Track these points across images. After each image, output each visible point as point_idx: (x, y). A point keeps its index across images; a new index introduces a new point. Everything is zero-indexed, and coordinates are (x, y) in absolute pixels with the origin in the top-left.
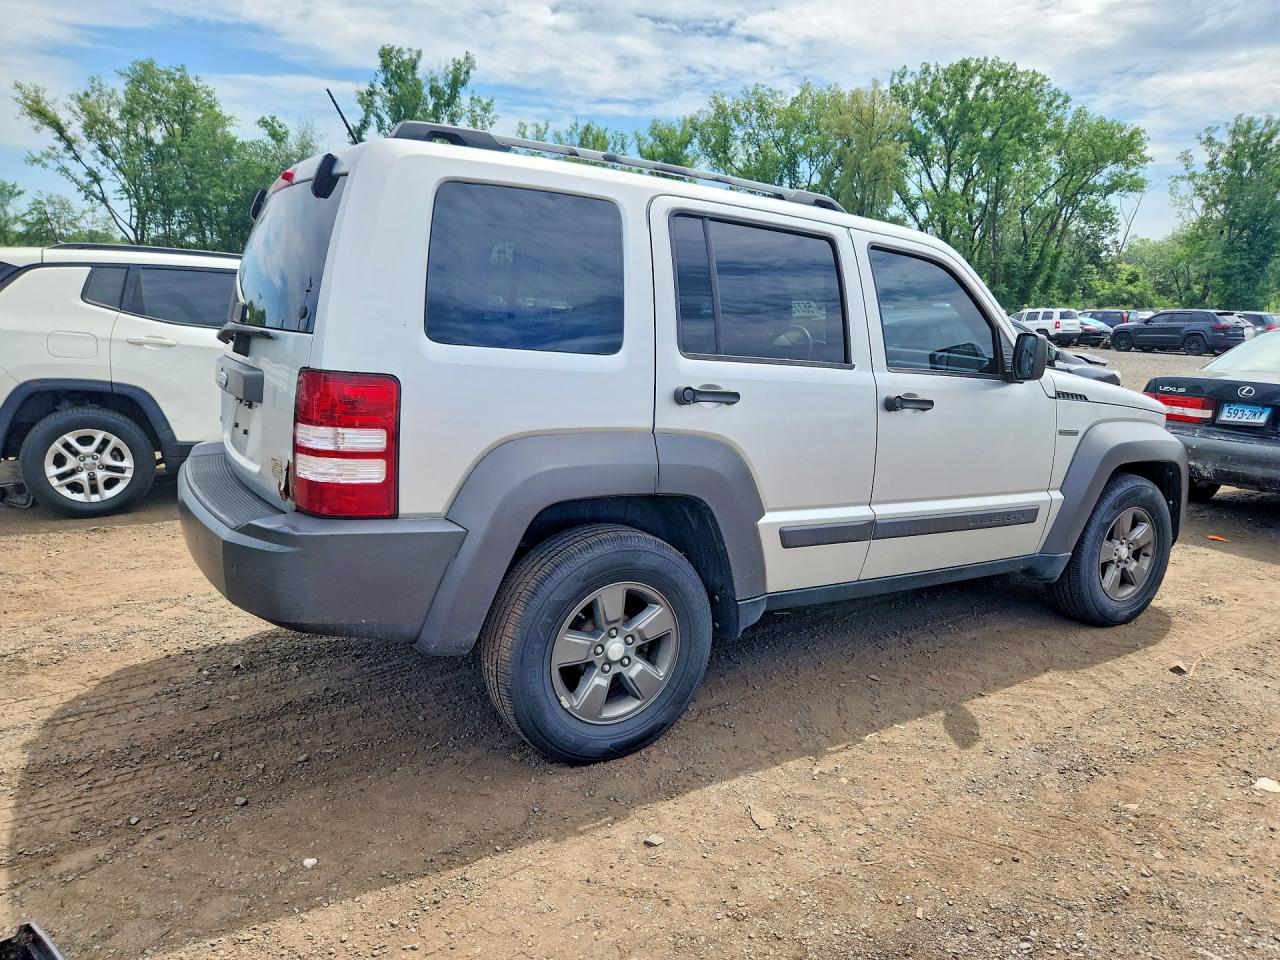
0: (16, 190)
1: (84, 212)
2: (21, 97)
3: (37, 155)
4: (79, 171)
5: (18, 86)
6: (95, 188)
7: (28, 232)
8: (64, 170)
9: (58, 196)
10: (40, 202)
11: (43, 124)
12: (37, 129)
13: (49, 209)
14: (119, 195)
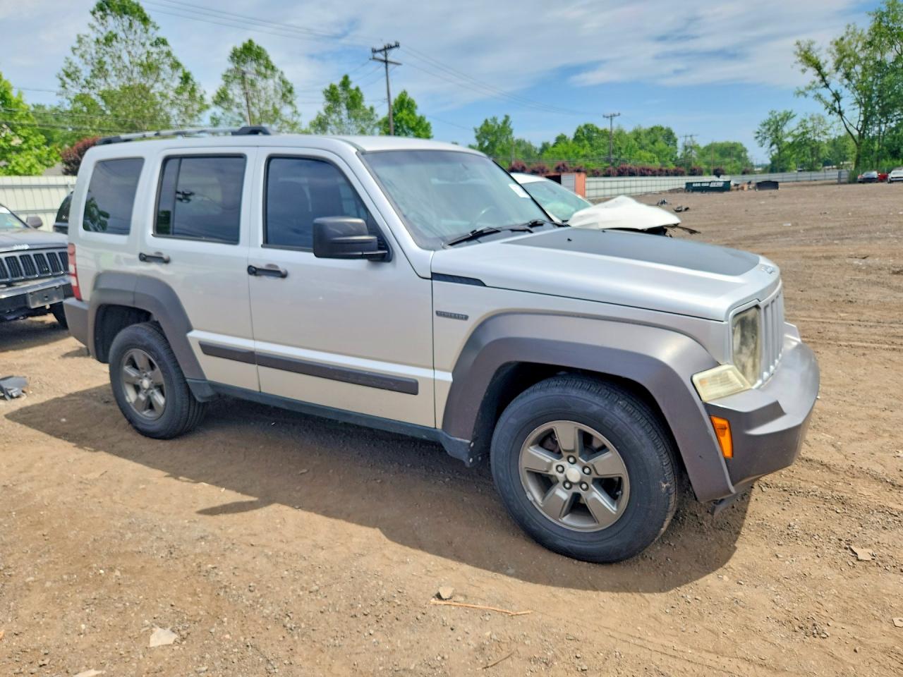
0: (791, 115)
1: (833, 123)
2: (798, 51)
3: (802, 89)
4: (827, 95)
5: (798, 44)
6: (837, 105)
7: (793, 142)
8: (819, 97)
9: (818, 114)
10: (805, 121)
11: (808, 66)
12: (804, 71)
13: (810, 125)
14: (853, 107)
